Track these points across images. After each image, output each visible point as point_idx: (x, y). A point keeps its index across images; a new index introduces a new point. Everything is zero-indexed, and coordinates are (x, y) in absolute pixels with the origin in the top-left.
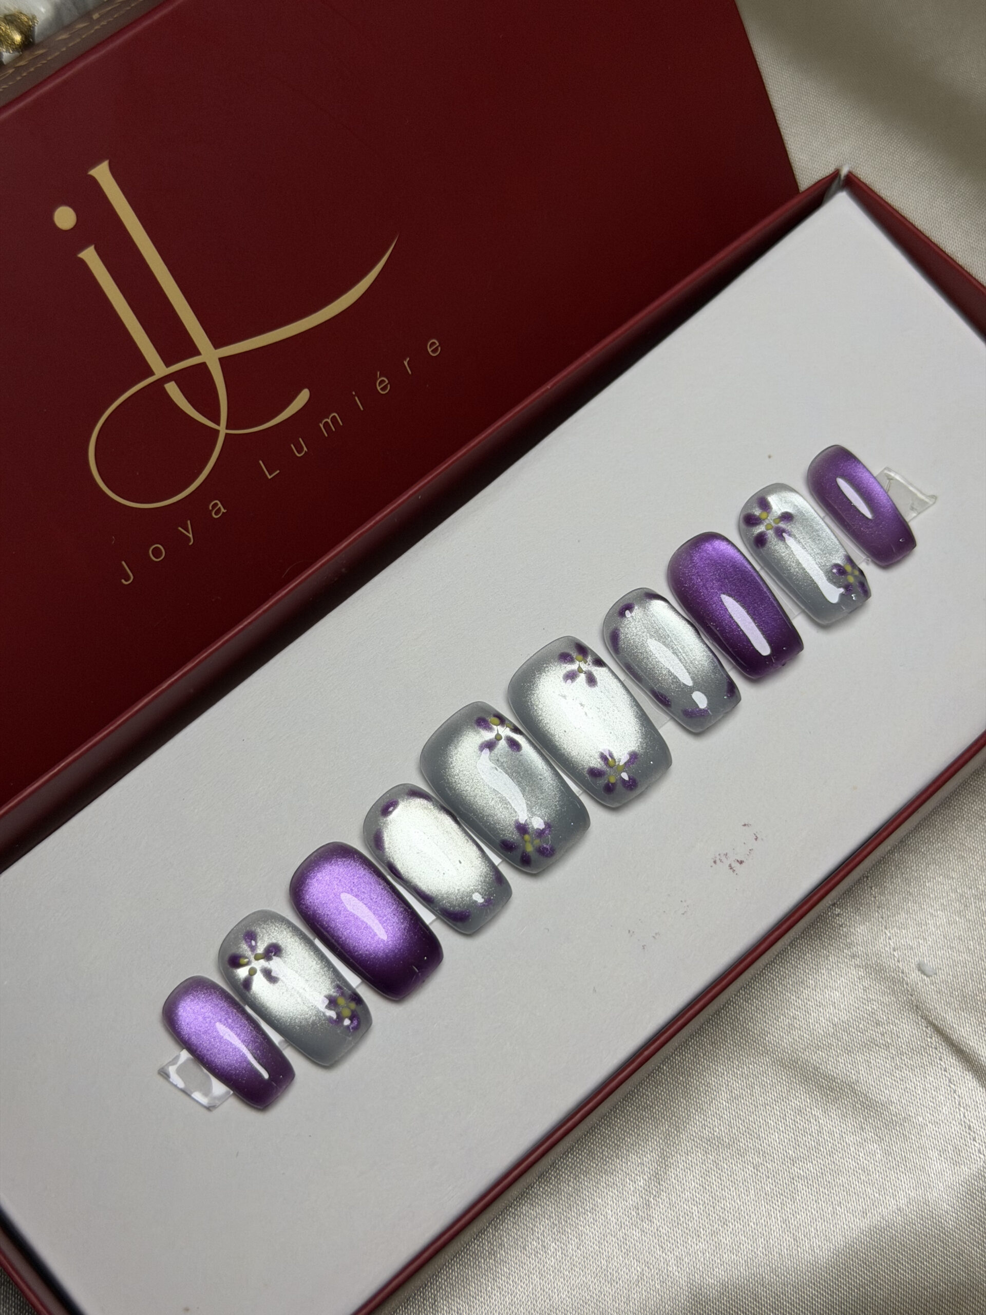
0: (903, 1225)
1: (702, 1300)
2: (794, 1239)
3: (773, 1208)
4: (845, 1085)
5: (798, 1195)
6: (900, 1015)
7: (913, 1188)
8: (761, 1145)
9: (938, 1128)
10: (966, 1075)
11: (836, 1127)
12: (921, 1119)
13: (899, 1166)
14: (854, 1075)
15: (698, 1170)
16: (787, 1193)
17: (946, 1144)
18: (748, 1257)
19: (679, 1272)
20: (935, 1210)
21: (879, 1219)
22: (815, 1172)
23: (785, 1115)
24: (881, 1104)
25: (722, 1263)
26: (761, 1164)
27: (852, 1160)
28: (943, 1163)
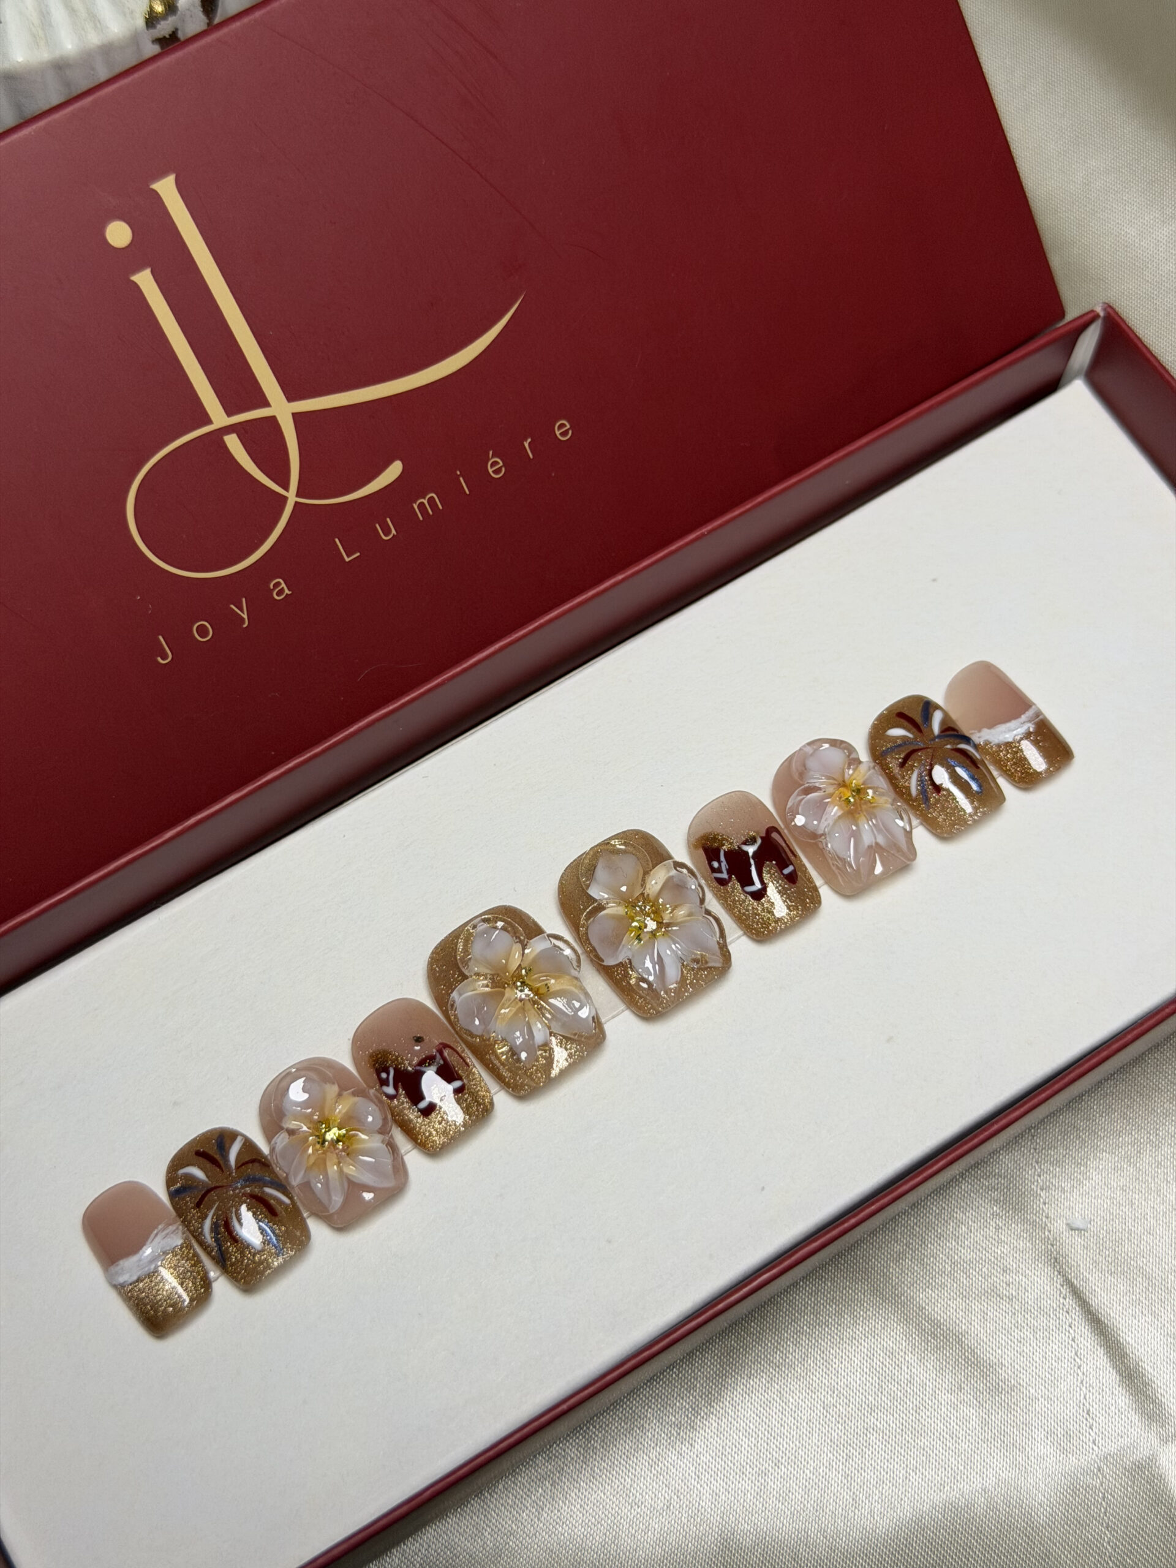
0: (985, 1508)
1: (732, 1546)
2: (853, 1499)
3: (837, 1458)
4: (951, 1335)
5: (869, 1450)
6: (1033, 1266)
7: (1006, 1469)
8: (837, 1384)
9: (1051, 1405)
10: (1097, 1350)
11: (929, 1380)
12: (1032, 1391)
13: (994, 1440)
14: (965, 1324)
15: (758, 1397)
16: (856, 1445)
17: (1056, 1426)
18: (795, 1509)
19: (711, 1509)
20: (1027, 1499)
21: (957, 1496)
22: (894, 1426)
23: (873, 1355)
24: (990, 1364)
25: (764, 1509)
26: (833, 1405)
27: (941, 1421)
28: (1048, 1447)
